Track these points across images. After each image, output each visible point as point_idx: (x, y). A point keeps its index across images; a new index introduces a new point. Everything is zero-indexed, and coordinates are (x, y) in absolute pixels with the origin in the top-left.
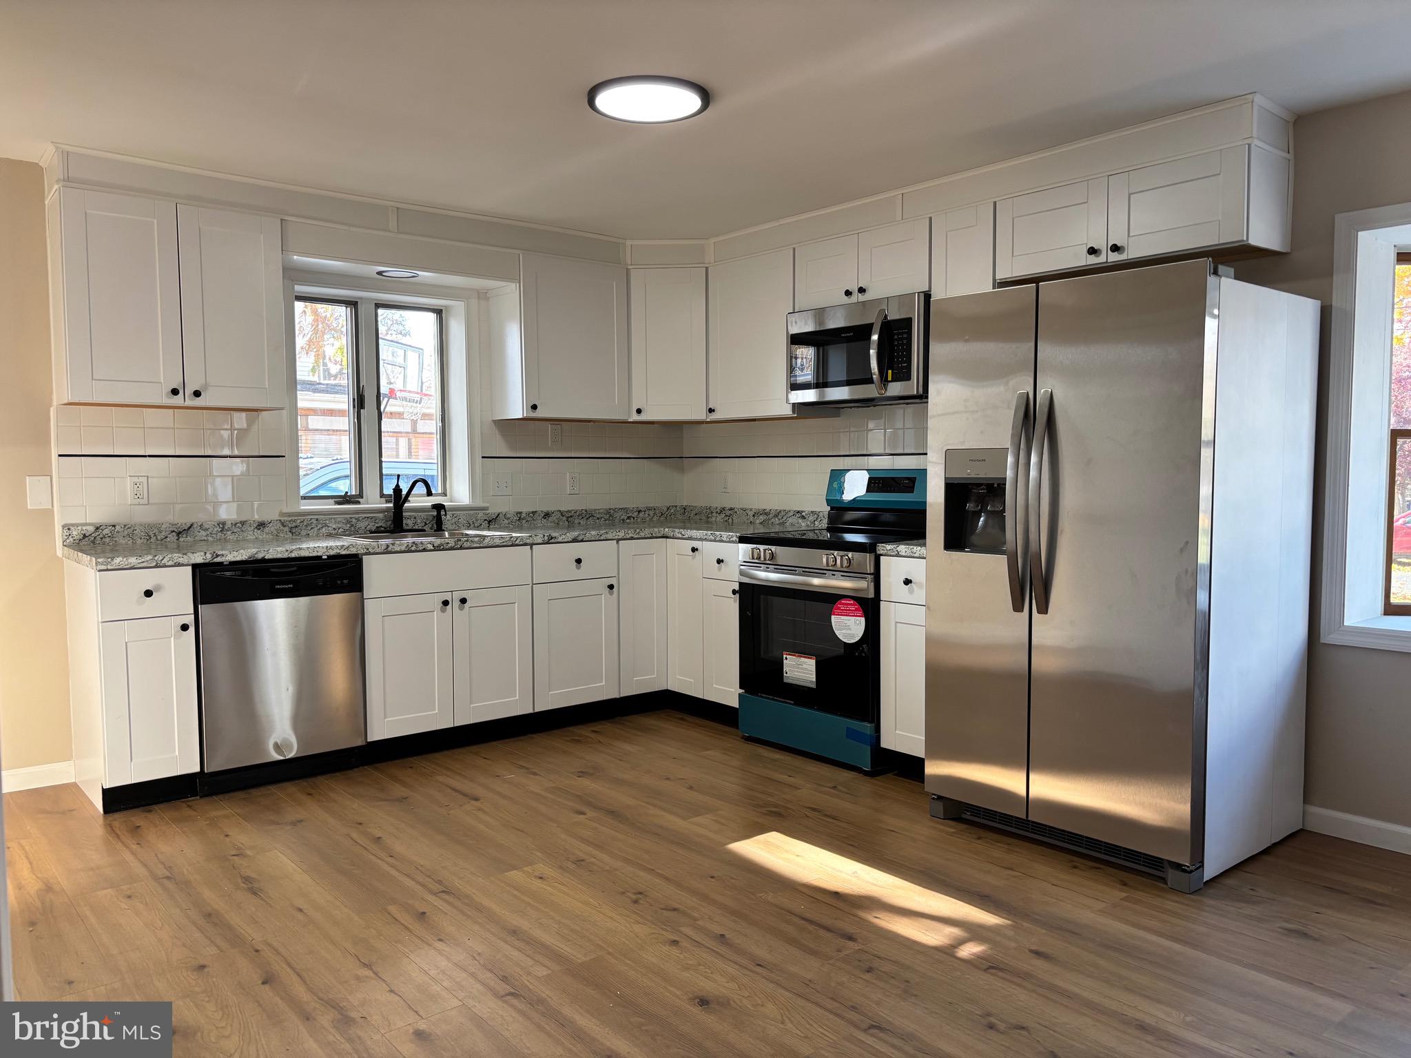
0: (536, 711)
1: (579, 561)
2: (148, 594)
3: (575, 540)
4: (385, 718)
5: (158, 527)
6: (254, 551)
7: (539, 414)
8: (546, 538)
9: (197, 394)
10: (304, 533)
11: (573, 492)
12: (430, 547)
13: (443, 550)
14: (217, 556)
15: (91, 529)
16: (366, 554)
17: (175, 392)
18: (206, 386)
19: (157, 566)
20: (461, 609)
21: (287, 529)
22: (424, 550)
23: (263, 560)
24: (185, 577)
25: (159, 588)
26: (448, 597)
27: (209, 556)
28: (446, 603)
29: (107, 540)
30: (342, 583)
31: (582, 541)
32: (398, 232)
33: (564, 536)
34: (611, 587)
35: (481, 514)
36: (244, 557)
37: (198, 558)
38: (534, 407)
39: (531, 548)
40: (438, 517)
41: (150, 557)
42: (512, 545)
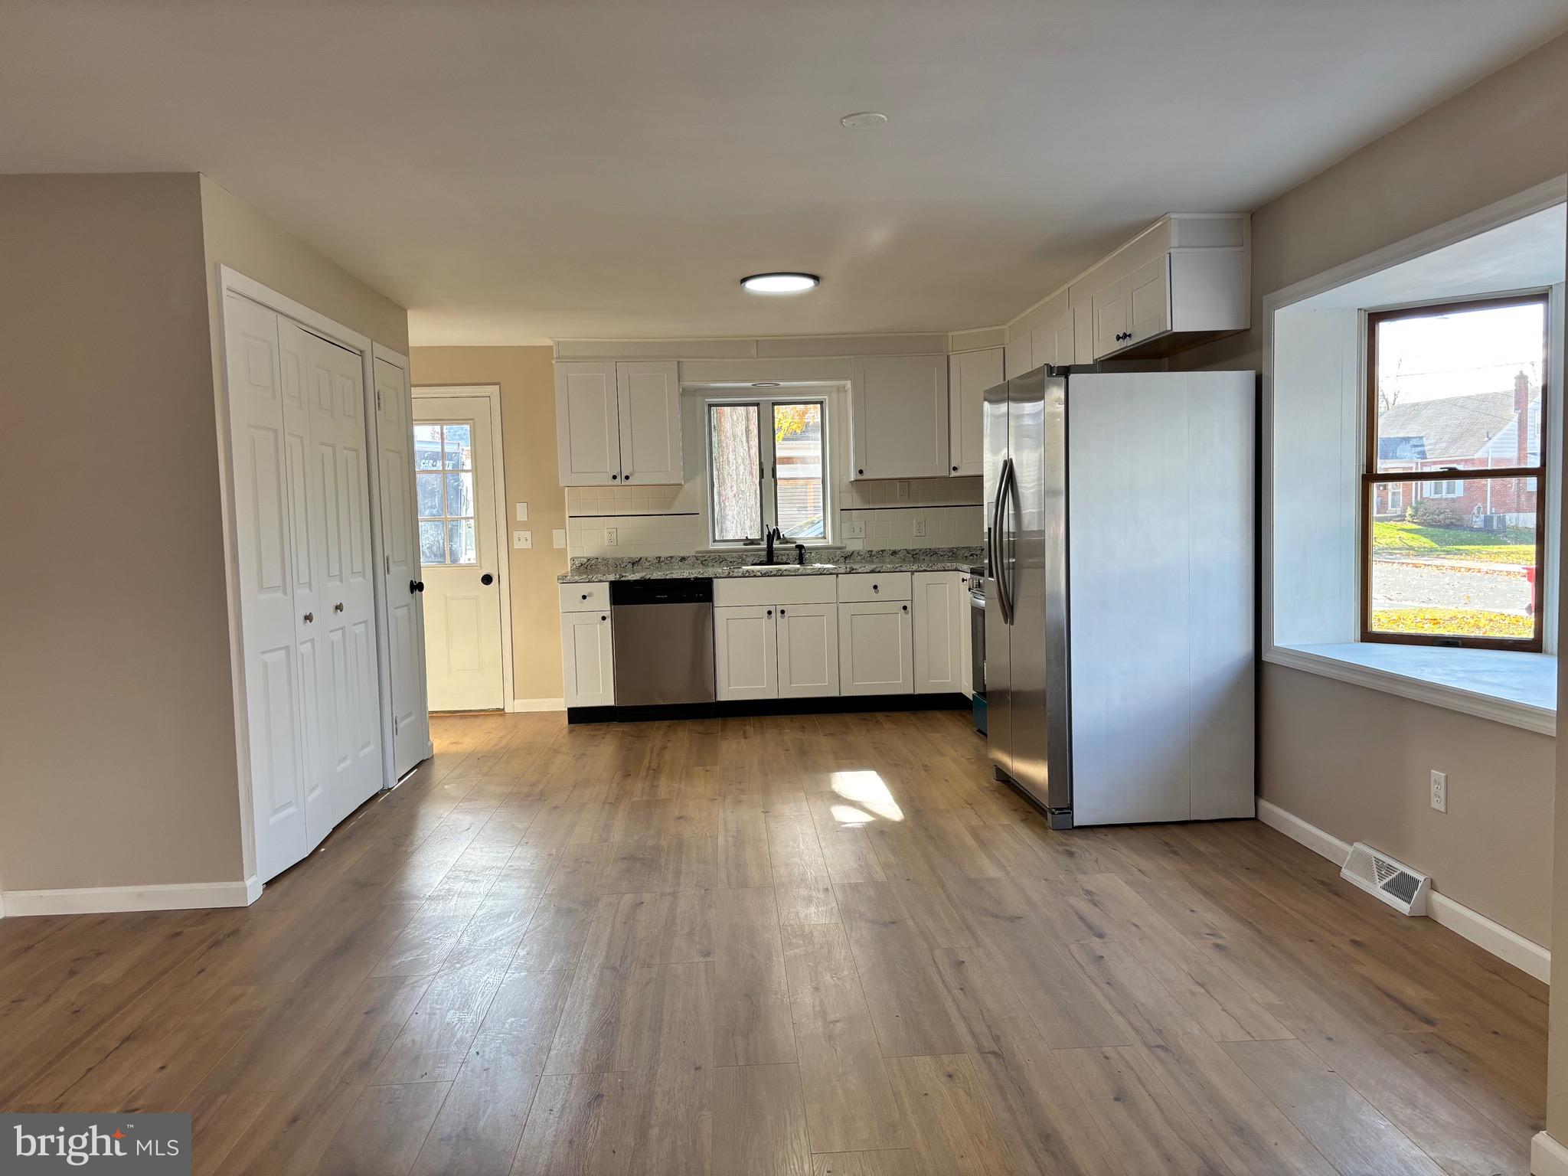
0: (842, 695)
1: (875, 587)
2: (584, 597)
3: (873, 572)
4: (729, 686)
5: (622, 559)
6: (644, 574)
7: (864, 477)
8: (848, 569)
9: (627, 478)
10: (710, 564)
11: (919, 534)
12: (759, 574)
13: (768, 576)
14: (623, 576)
15: (585, 560)
16: (715, 578)
17: (615, 477)
18: (632, 474)
19: (588, 582)
20: (783, 617)
21: (699, 562)
22: (755, 576)
23: (649, 580)
24: (605, 588)
25: (591, 595)
26: (772, 609)
27: (618, 576)
28: (770, 613)
29: (594, 567)
30: (699, 596)
31: (879, 572)
32: (758, 358)
33: (863, 569)
34: (905, 608)
35: (839, 551)
36: (638, 578)
37: (612, 578)
38: (861, 472)
39: (837, 577)
40: (801, 554)
41: (586, 576)
42: (821, 574)
